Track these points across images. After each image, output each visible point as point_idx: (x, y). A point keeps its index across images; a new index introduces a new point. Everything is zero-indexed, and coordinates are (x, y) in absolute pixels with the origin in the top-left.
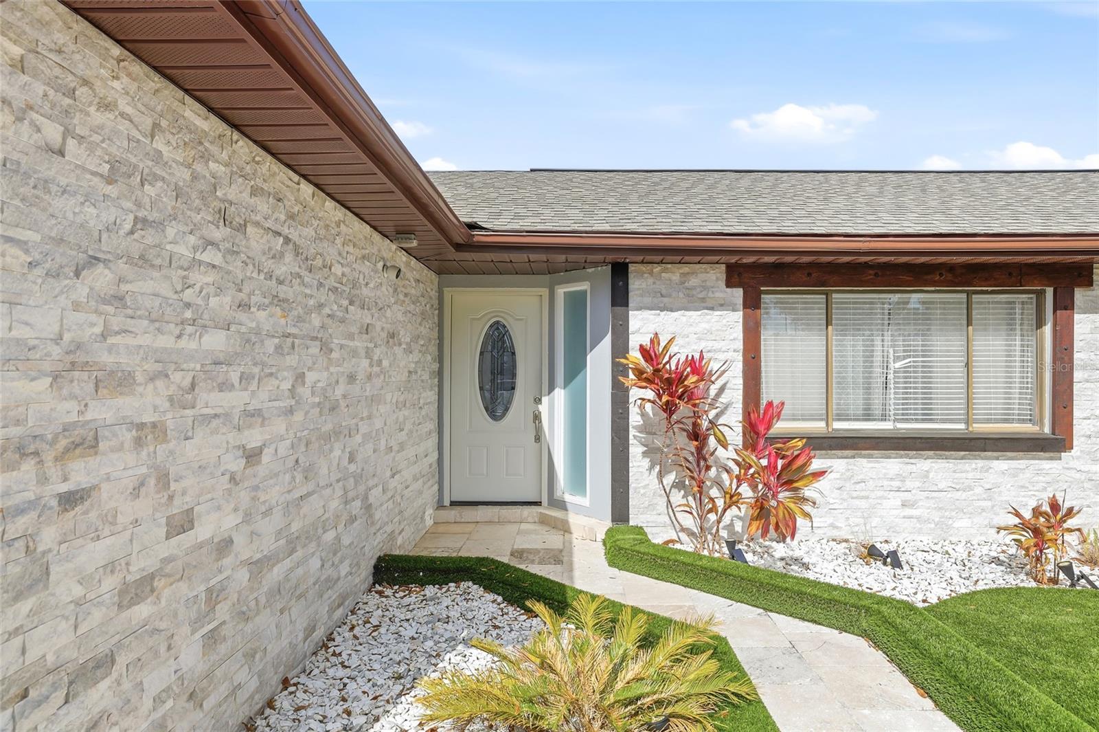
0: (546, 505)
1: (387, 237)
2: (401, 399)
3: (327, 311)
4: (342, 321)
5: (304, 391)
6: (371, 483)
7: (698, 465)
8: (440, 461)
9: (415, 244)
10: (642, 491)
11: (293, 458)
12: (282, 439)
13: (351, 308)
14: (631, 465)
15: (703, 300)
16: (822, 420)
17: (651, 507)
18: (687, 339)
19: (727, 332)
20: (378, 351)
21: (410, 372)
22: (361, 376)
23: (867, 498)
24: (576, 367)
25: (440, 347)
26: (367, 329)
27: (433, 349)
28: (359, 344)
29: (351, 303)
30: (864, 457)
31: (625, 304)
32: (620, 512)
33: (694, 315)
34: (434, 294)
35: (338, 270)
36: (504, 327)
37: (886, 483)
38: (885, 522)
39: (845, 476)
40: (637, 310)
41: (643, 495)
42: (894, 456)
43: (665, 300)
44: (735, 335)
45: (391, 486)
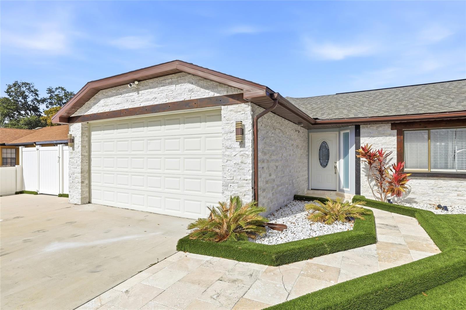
0: (338, 191)
1: (296, 124)
2: (299, 161)
3: (286, 142)
4: (288, 143)
5: (283, 157)
6: (293, 178)
7: (381, 180)
8: (308, 178)
9: (303, 125)
10: (364, 186)
11: (281, 169)
12: (280, 165)
13: (290, 141)
14: (361, 179)
15: (383, 134)
16: (427, 168)
17: (367, 191)
18: (378, 145)
19: (392, 143)
20: (294, 149)
21: (301, 155)
22: (292, 155)
23: (443, 192)
24: (346, 153)
25: (308, 148)
26: (292, 145)
27: (307, 149)
28: (291, 148)
29: (290, 140)
30: (442, 180)
31: (359, 136)
32: (358, 191)
33: (381, 138)
34: (307, 135)
35: (288, 133)
36: (326, 142)
37: (450, 188)
38: (450, 200)
39: (434, 186)
40: (363, 137)
41: (365, 187)
42: (454, 180)
43: (372, 134)
44: (394, 143)
45: (297, 180)
